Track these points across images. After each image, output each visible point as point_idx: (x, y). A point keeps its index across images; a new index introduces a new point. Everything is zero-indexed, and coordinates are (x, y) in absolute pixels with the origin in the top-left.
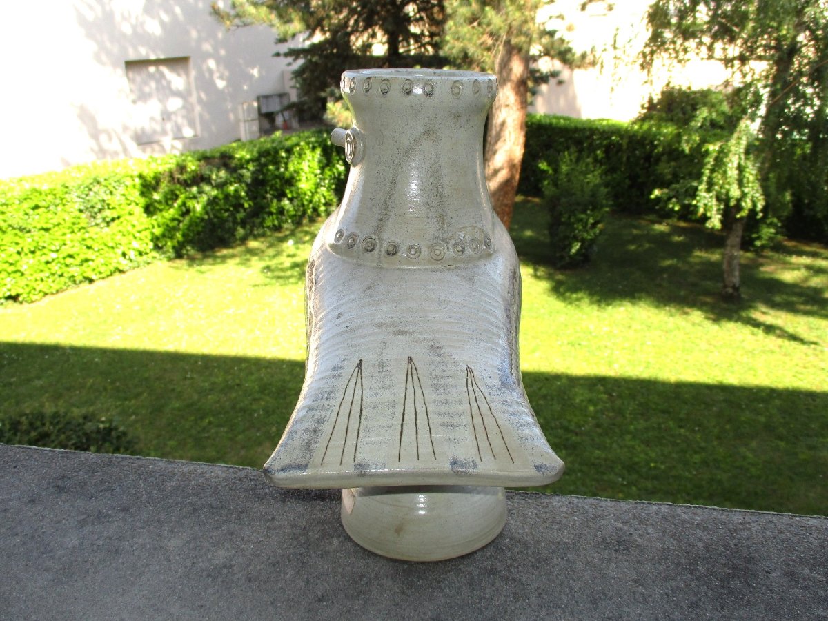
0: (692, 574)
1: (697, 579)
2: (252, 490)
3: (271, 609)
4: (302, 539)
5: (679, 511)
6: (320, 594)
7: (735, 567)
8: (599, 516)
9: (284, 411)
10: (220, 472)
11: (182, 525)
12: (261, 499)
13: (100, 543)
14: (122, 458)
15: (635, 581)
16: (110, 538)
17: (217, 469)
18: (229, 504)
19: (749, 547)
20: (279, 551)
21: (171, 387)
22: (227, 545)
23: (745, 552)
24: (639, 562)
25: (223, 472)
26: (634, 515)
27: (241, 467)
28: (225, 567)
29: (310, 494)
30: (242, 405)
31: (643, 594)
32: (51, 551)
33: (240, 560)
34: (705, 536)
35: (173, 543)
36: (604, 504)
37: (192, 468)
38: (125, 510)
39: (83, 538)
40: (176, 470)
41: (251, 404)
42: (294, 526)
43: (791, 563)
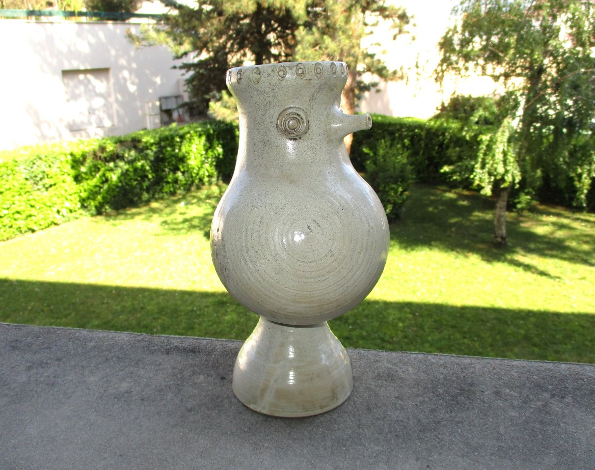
0: (434, 393)
1: (437, 396)
2: (146, 347)
3: (157, 416)
4: (179, 376)
5: (430, 357)
6: (189, 407)
7: (462, 389)
8: (377, 361)
10: (125, 337)
11: (98, 369)
12: (152, 353)
13: (42, 379)
14: (57, 329)
15: (397, 398)
16: (49, 377)
17: (123, 334)
18: (130, 356)
19: (472, 378)
20: (163, 383)
21: (92, 309)
22: (128, 380)
23: (469, 380)
24: (400, 387)
25: (127, 336)
26: (400, 360)
27: (139, 334)
28: (127, 392)
29: (185, 349)
30: (145, 322)
31: (401, 405)
32: (7, 385)
33: (137, 388)
34: (445, 371)
35: (92, 379)
36: (381, 354)
37: (105, 334)
38: (59, 360)
39: (30, 377)
40: (95, 336)
41: (152, 322)
42: (174, 368)
43: (498, 386)
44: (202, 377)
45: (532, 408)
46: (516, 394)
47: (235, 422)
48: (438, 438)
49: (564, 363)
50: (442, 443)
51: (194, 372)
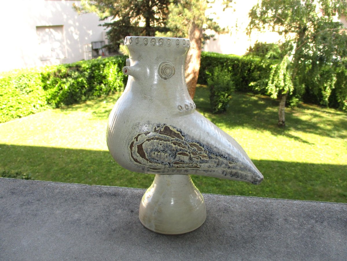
0: (250, 220)
1: (252, 222)
2: (88, 193)
3: (95, 235)
4: (107, 210)
5: (248, 199)
6: (114, 229)
7: (266, 218)
8: (219, 201)
9: (101, 171)
10: (76, 187)
11: (61, 206)
12: (92, 196)
13: (29, 212)
14: (37, 182)
15: (230, 223)
16: (33, 211)
17: (75, 185)
18: (79, 198)
19: (272, 211)
20: (98, 214)
21: (53, 161)
22: (79, 212)
23: (270, 213)
24: (232, 216)
25: (77, 186)
26: (231, 200)
27: (84, 184)
28: (78, 220)
29: (110, 194)
30: (83, 168)
31: (232, 227)
32: (10, 215)
33: (84, 217)
34: (256, 207)
35: (58, 212)
36: (220, 197)
37: (65, 185)
38: (39, 200)
39: (22, 211)
40: (59, 186)
41: (87, 168)
42: (104, 205)
43: (286, 216)
44: (120, 211)
45: (305, 229)
46: (296, 221)
47: (139, 238)
48: (253, 246)
49: (322, 202)
50: (256, 250)
51: (116, 208)
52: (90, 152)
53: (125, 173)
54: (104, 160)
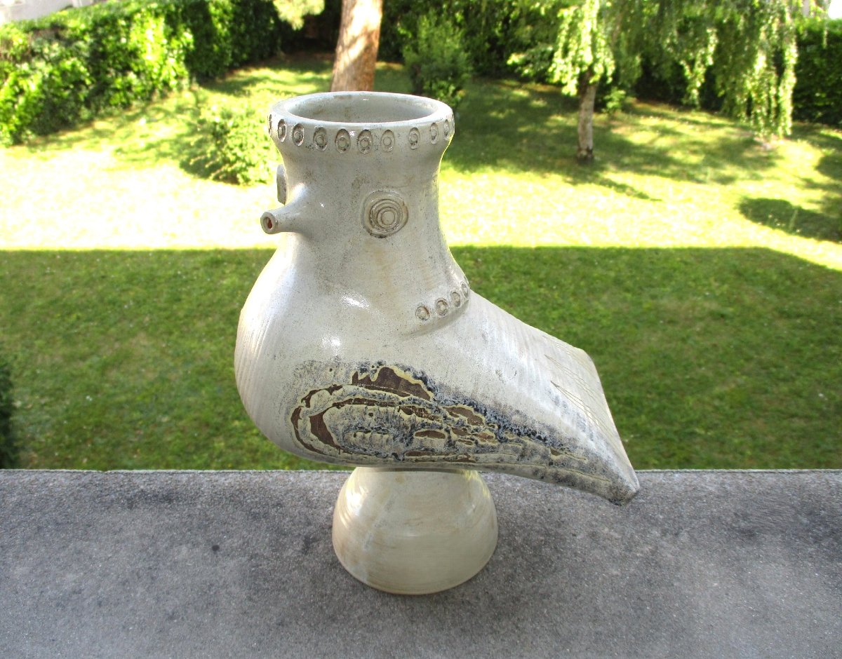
0: (509, 544)
1: (514, 550)
2: (98, 497)
3: (123, 634)
4: (151, 551)
6: (170, 611)
7: (547, 534)
9: (155, 300)
11: (26, 549)
12: (109, 507)
17: (60, 475)
18: (75, 518)
19: (560, 510)
20: (128, 567)
22: (75, 566)
23: (556, 516)
25: (66, 478)
27: (85, 471)
28: (74, 592)
29: (156, 496)
33: (89, 582)
34: (524, 503)
35: (19, 570)
37: (33, 477)
40: (17, 481)
42: (142, 536)
43: (594, 523)
44: (184, 549)
45: (637, 558)
46: (616, 535)
47: (237, 632)
48: (517, 627)
50: (523, 636)
51: (173, 542)
52: (122, 255)
53: (215, 301)
54: (159, 273)
